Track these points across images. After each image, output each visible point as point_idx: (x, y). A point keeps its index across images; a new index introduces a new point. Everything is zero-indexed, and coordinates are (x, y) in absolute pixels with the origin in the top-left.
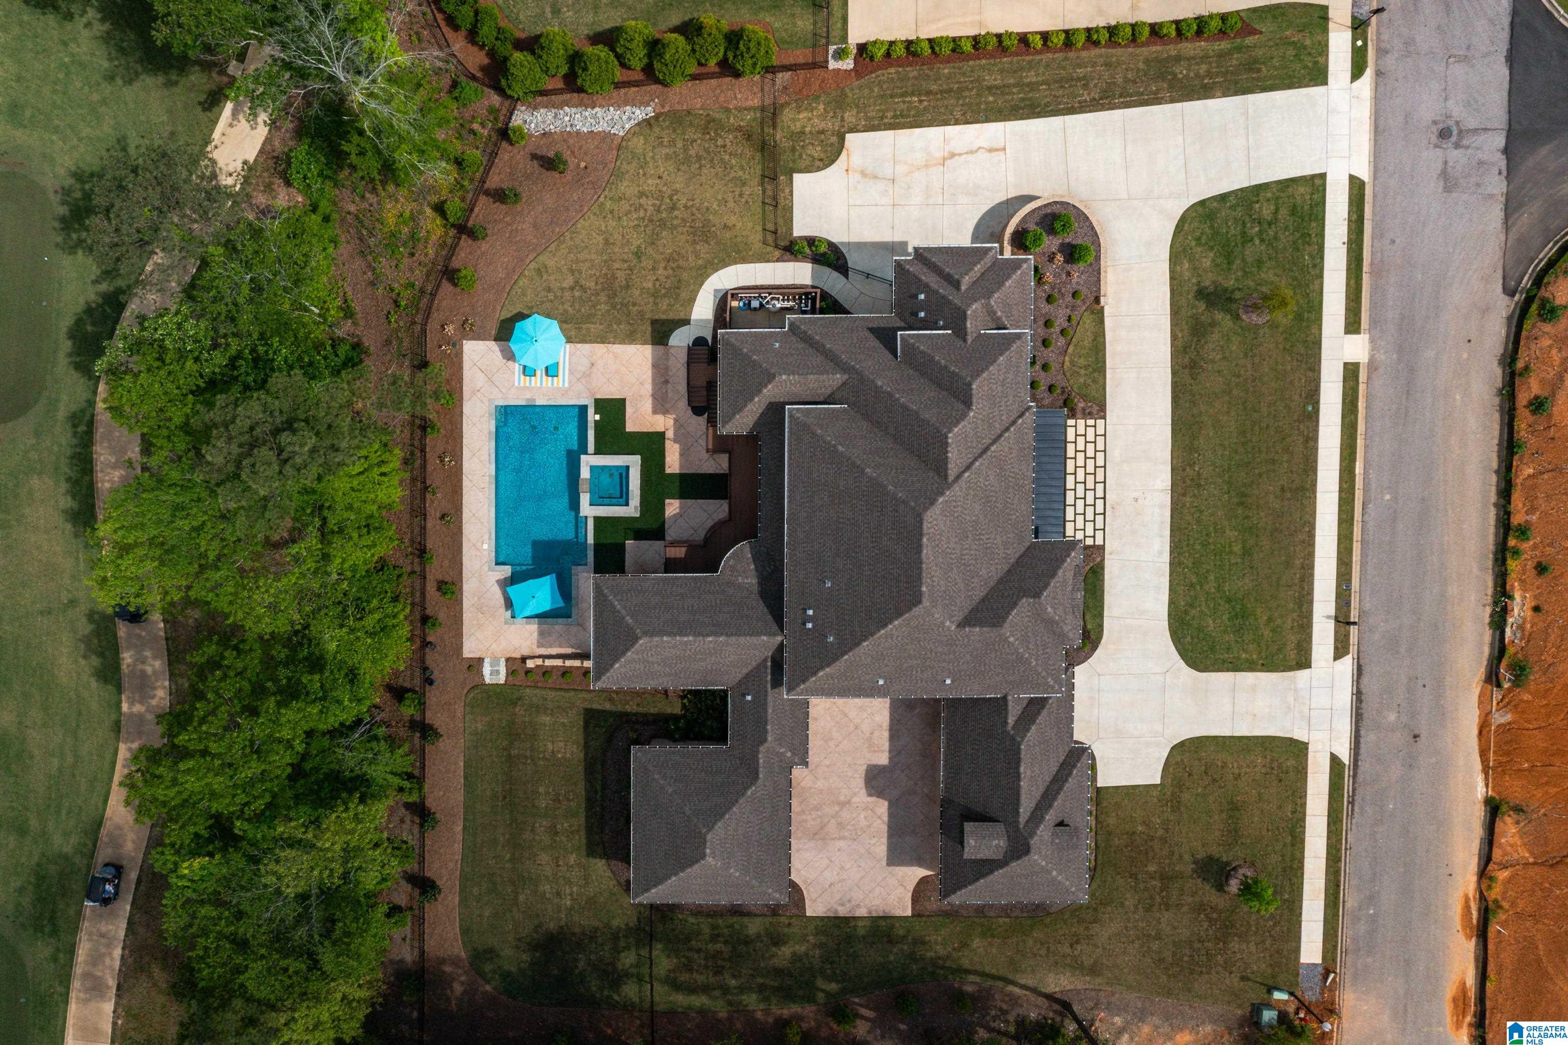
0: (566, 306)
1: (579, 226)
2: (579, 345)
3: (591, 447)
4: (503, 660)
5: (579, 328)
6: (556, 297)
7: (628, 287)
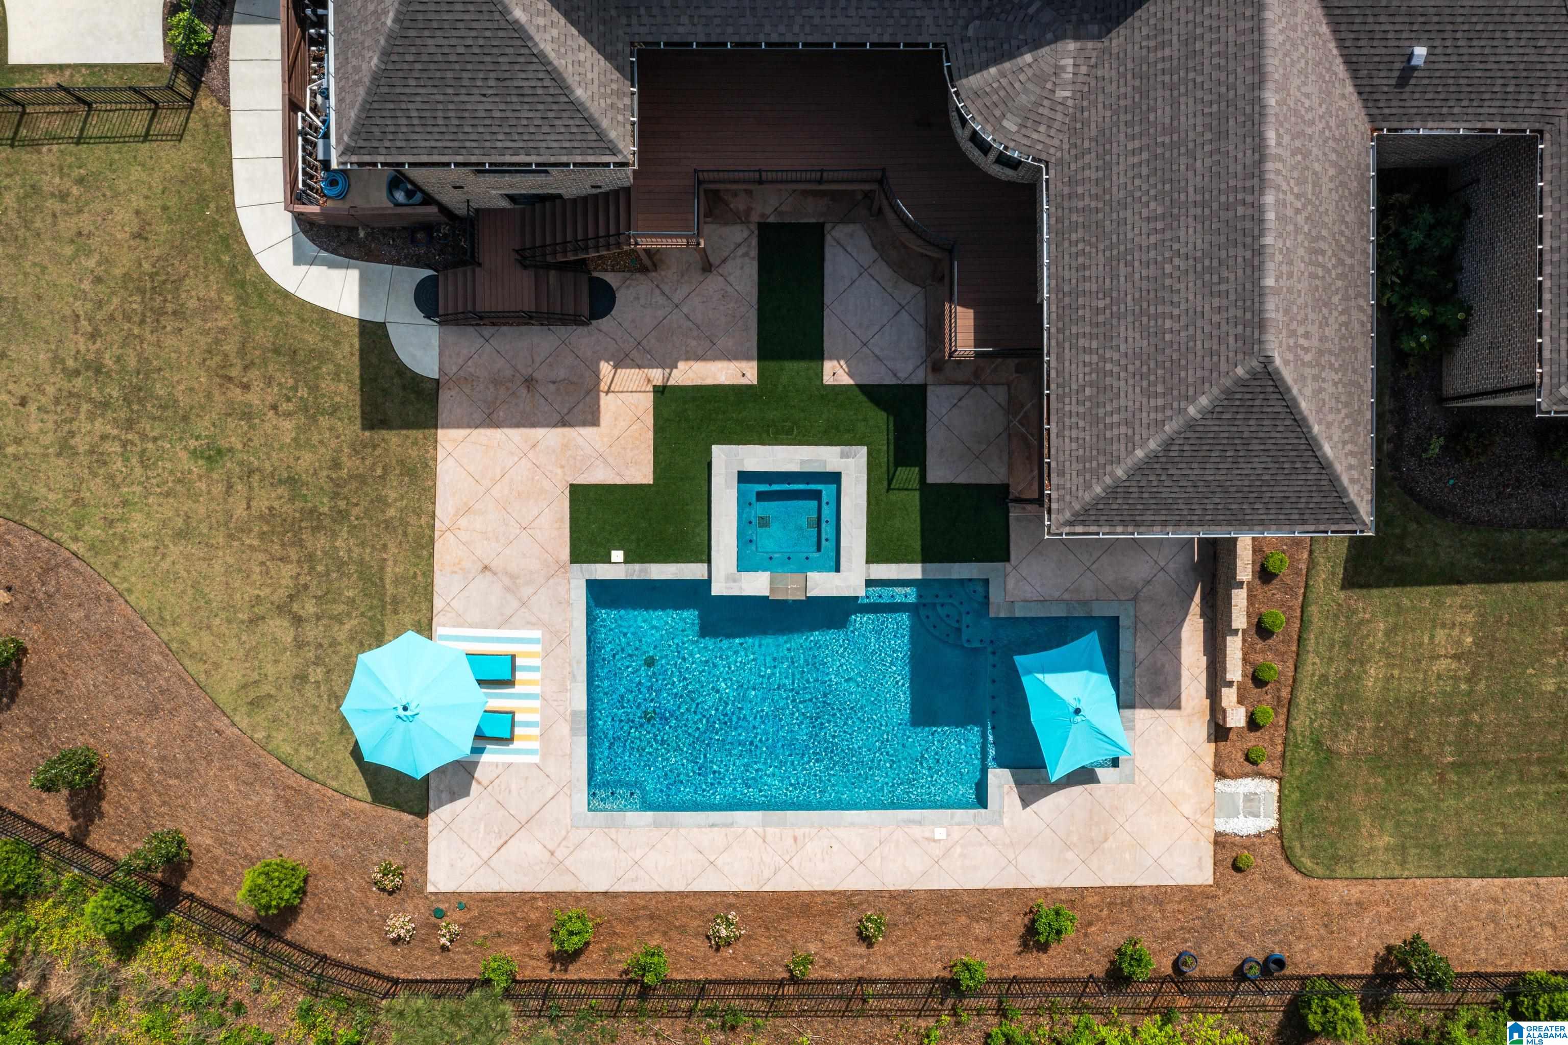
0: (342, 636)
1: (144, 604)
2: (438, 603)
3: (692, 571)
4: (1221, 785)
5: (395, 601)
6: (319, 660)
7: (292, 481)
